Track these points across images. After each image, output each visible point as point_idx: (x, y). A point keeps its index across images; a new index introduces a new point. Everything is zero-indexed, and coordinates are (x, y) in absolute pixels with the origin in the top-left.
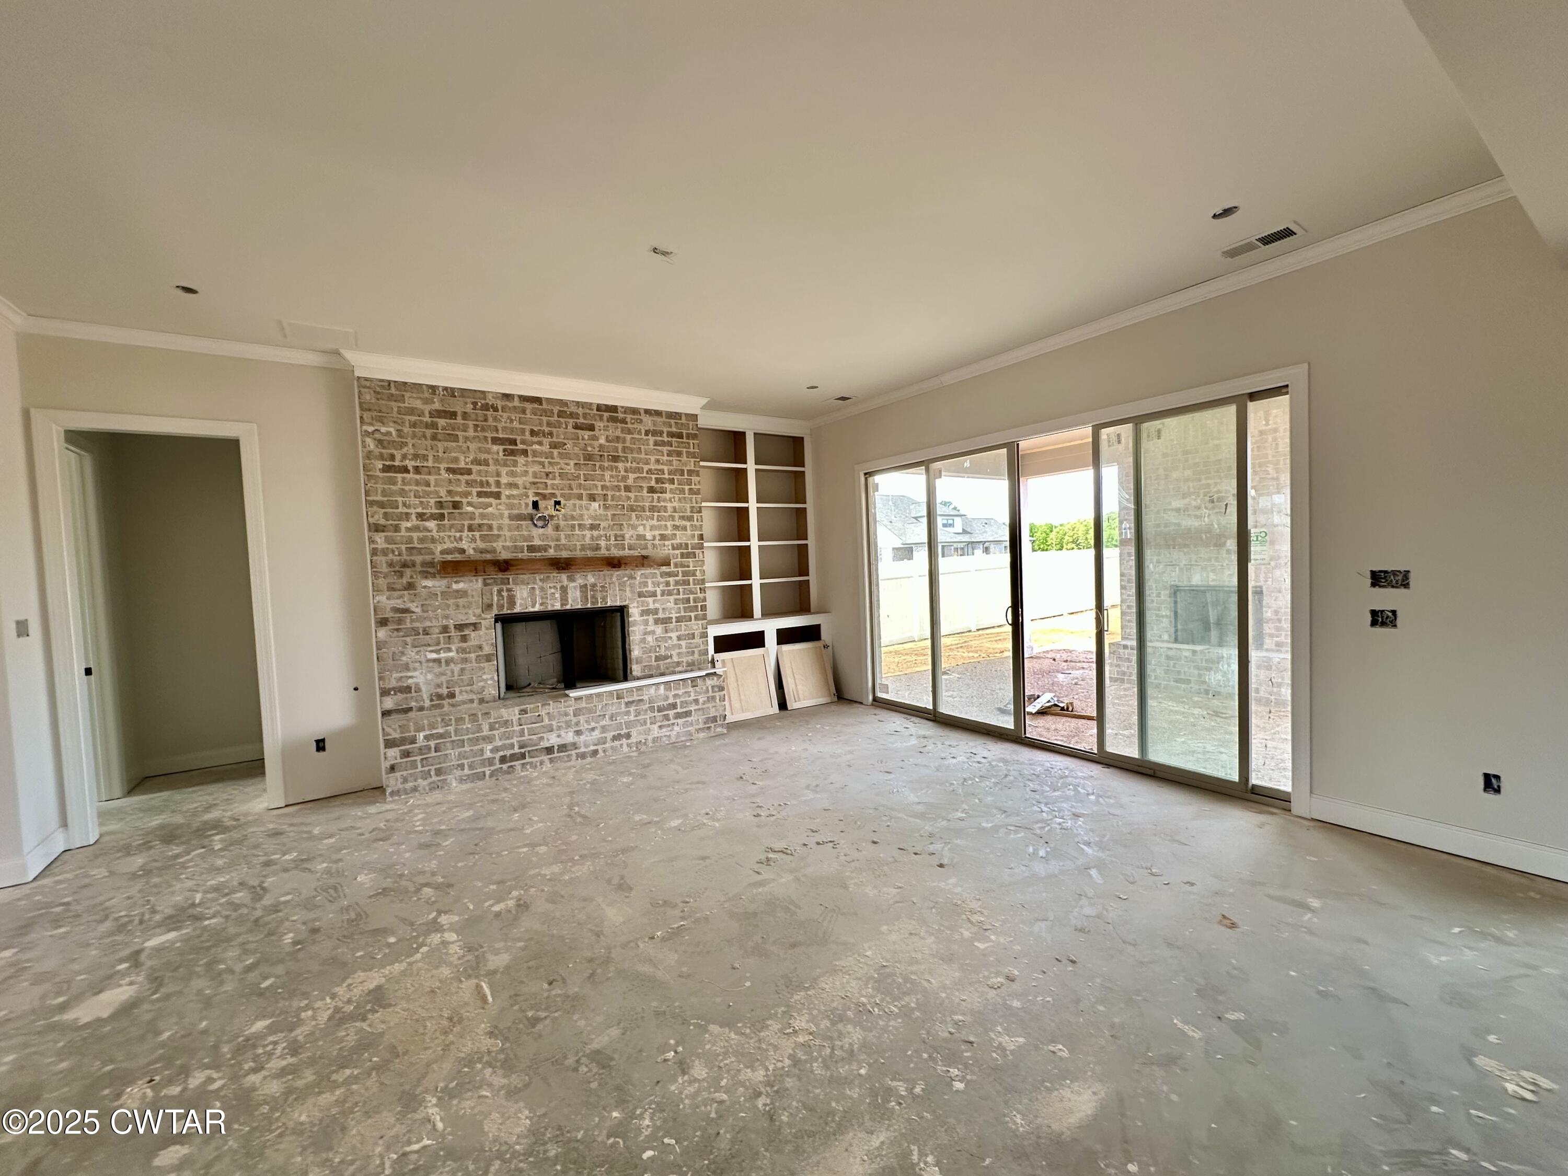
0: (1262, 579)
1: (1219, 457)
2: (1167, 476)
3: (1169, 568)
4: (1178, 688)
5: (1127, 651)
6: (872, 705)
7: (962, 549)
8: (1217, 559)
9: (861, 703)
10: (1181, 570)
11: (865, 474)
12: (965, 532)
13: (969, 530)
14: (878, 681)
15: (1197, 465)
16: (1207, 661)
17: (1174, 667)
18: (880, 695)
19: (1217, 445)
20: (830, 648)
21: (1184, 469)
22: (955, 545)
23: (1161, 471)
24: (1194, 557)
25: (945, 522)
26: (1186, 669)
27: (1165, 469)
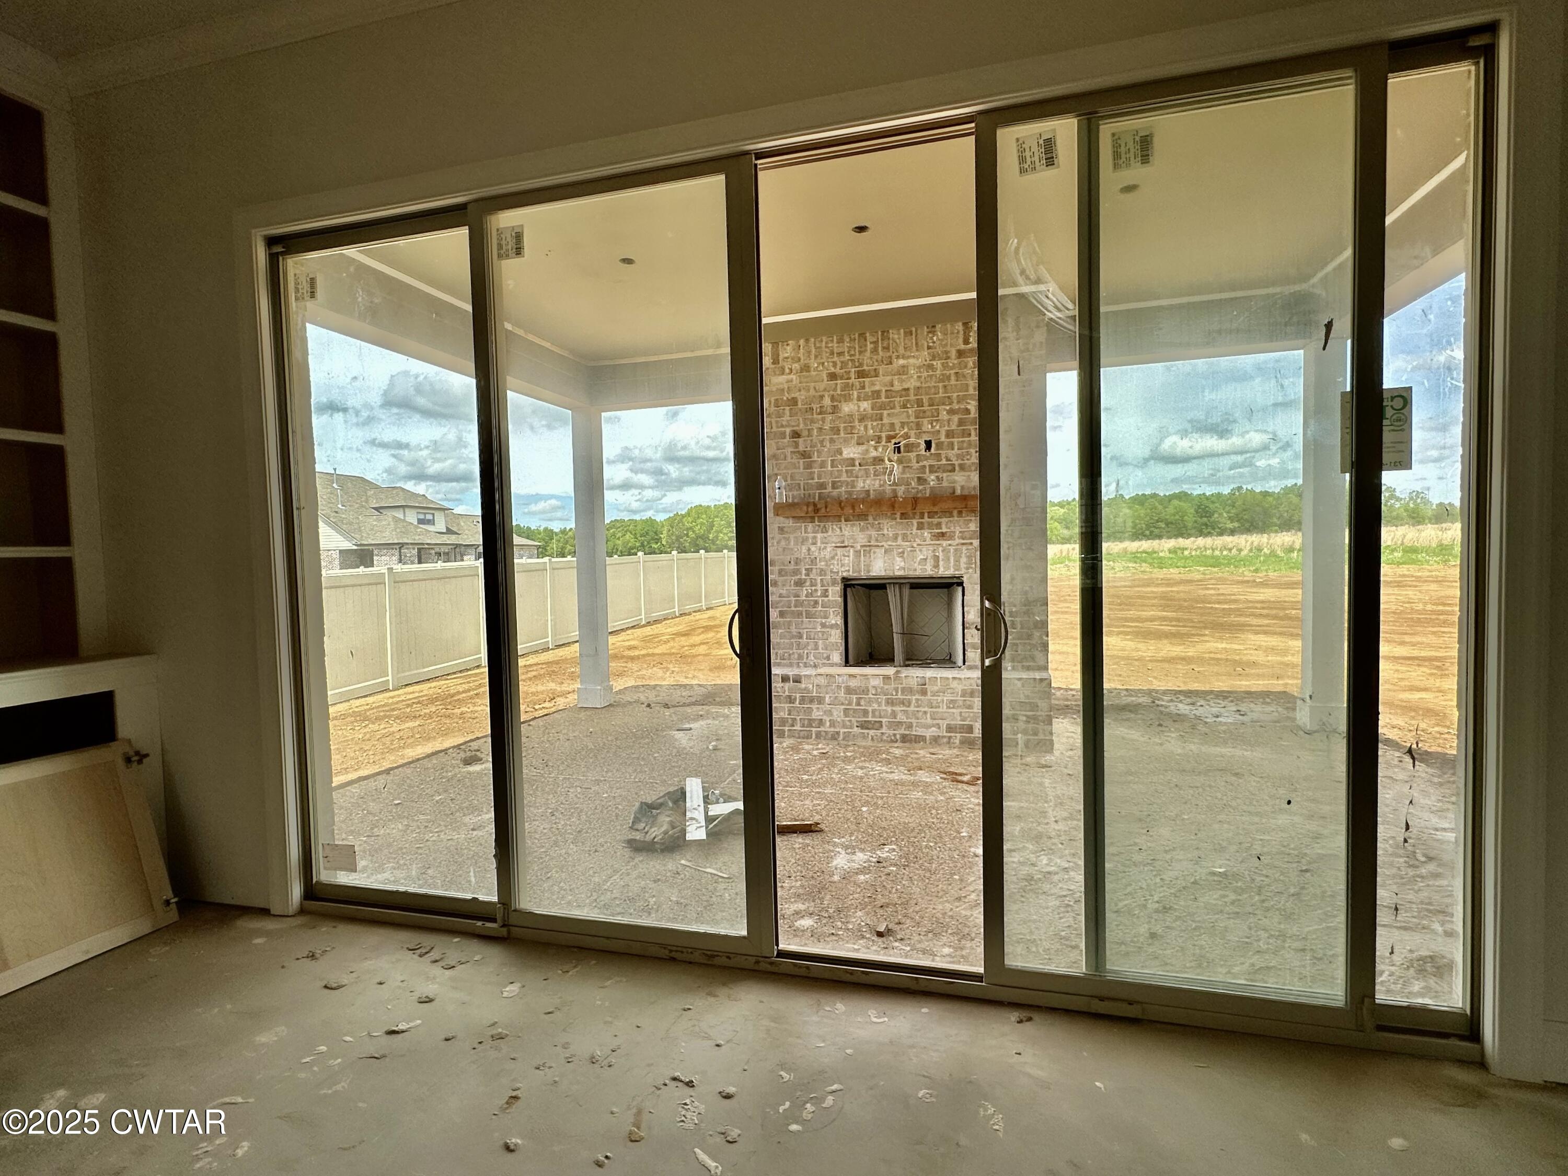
0: (963, 566)
1: (906, 386)
2: (835, 409)
3: (839, 551)
4: (864, 737)
5: (787, 685)
6: (302, 911)
7: (448, 554)
8: (905, 537)
9: (265, 912)
10: (857, 553)
11: (271, 241)
12: (449, 531)
13: (455, 529)
14: (320, 839)
15: (877, 394)
16: (903, 690)
17: (858, 704)
18: (325, 875)
19: (903, 367)
20: (153, 763)
21: (859, 399)
22: (437, 550)
23: (827, 401)
24: (874, 533)
25: (422, 517)
26: (875, 706)
27: (833, 399)
